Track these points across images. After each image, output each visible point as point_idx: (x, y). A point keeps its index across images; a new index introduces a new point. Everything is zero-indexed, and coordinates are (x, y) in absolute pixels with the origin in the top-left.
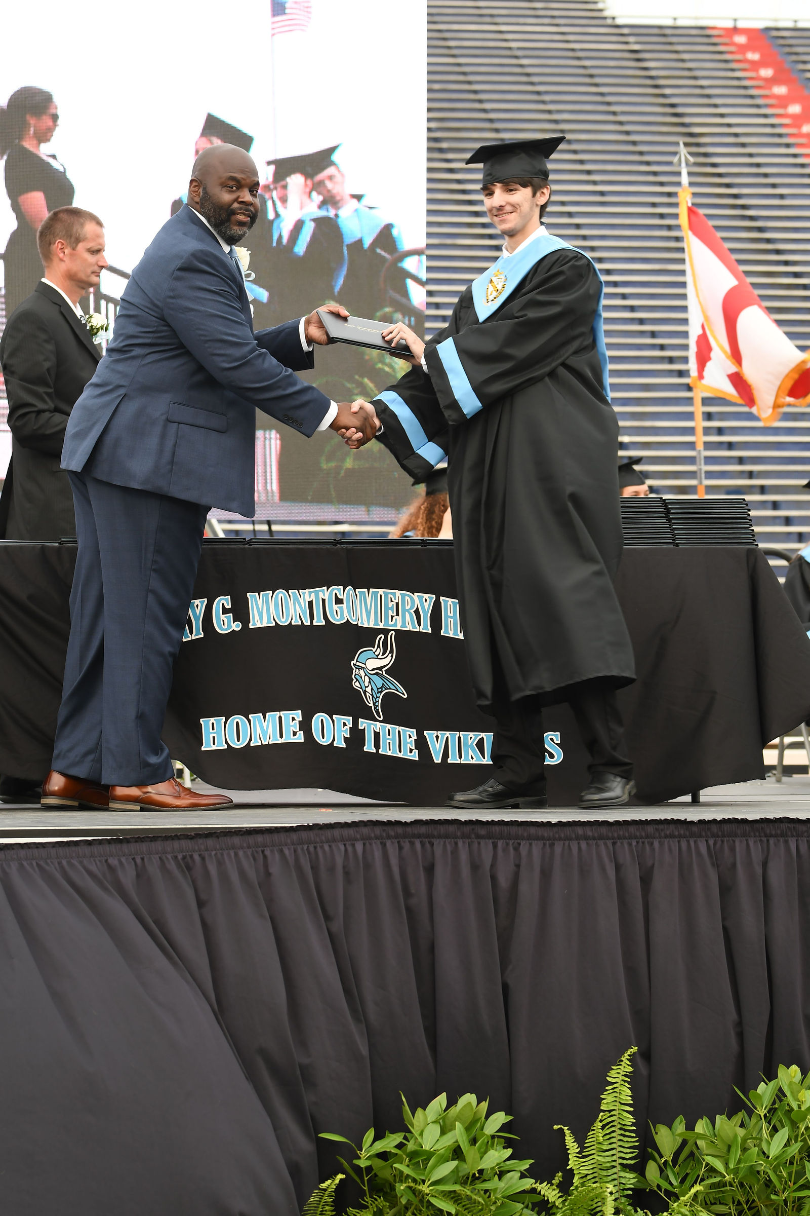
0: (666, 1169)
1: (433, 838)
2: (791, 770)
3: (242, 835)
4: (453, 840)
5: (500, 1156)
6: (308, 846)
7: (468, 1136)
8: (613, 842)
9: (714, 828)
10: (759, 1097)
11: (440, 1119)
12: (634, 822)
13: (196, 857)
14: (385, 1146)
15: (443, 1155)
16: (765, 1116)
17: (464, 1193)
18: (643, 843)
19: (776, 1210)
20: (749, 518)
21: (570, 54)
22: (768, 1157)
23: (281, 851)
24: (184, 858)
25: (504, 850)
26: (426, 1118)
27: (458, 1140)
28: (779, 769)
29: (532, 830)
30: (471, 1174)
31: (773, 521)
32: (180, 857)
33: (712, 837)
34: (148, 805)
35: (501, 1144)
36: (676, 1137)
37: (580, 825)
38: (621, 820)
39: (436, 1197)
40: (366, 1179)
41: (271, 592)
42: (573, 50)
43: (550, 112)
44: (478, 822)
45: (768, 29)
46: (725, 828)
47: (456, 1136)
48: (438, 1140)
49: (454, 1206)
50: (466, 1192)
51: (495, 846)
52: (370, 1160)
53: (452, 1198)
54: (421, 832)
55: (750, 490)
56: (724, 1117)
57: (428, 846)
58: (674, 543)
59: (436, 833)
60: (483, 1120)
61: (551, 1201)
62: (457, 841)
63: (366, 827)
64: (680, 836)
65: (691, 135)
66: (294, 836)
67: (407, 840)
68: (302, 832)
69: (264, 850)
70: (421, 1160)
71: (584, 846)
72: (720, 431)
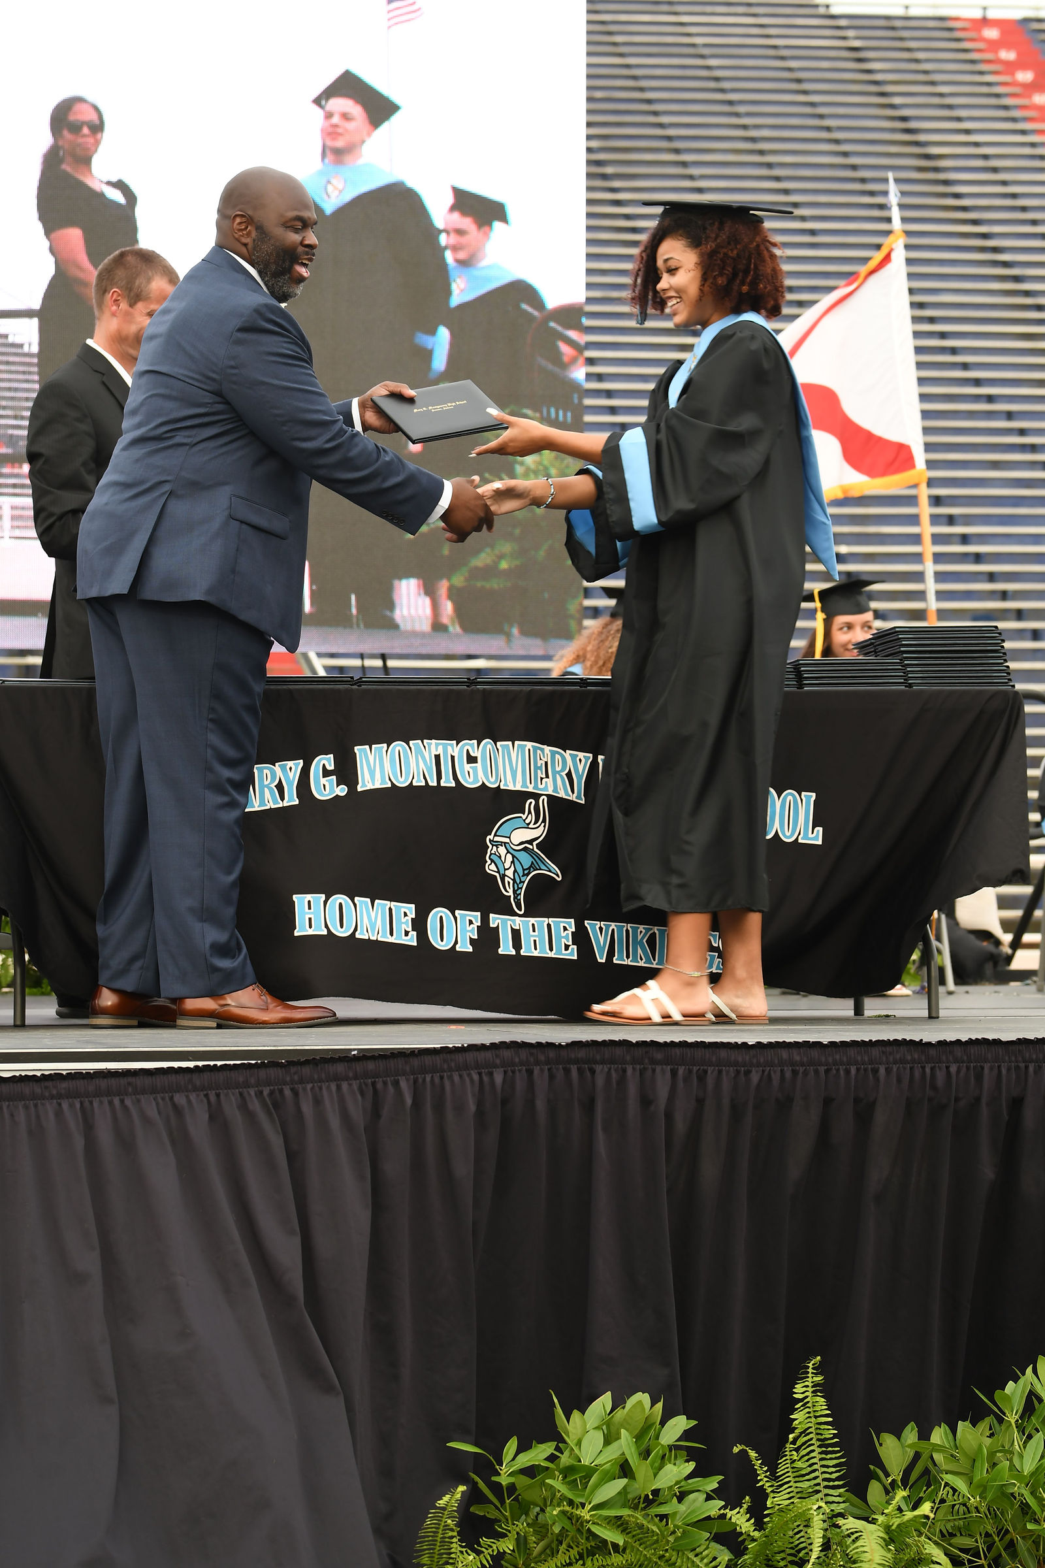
0: (894, 1491)
1: (594, 1064)
3: (347, 1061)
4: (620, 1066)
5: (680, 1472)
6: (432, 1076)
7: (638, 1447)
8: (827, 1069)
9: (958, 1051)
10: (1008, 1399)
11: (603, 1425)
12: (854, 1043)
13: (287, 1092)
14: (533, 1459)
15: (607, 1472)
16: (1017, 1423)
17: (634, 1520)
18: (865, 1070)
19: (1036, 1543)
20: (1003, 651)
21: (772, 52)
22: (1022, 1475)
23: (397, 1083)
24: (272, 1093)
25: (685, 1079)
26: (585, 1424)
27: (626, 1453)
28: (1041, 975)
29: (723, 1053)
30: (643, 1496)
31: (1033, 654)
32: (266, 1092)
33: (954, 1062)
34: (226, 1021)
35: (681, 1457)
36: (907, 1449)
37: (784, 1047)
39: (598, 1524)
40: (508, 1501)
41: (385, 745)
42: (775, 47)
43: (745, 127)
44: (653, 1043)
45: (1027, 20)
46: (972, 1051)
47: (622, 1446)
48: (601, 1451)
49: (621, 1536)
50: (637, 1518)
51: (674, 1073)
52: (512, 1476)
53: (619, 1527)
54: (580, 1056)
55: (1003, 614)
56: (967, 1423)
57: (588, 1074)
58: (906, 683)
59: (598, 1057)
60: (658, 1426)
61: (744, 1532)
62: (626, 1068)
63: (509, 1050)
64: (913, 1061)
65: (928, 157)
66: (415, 1062)
67: (561, 1066)
68: (425, 1057)
69: (375, 1081)
70: (579, 1477)
71: (788, 1074)
72: (965, 539)
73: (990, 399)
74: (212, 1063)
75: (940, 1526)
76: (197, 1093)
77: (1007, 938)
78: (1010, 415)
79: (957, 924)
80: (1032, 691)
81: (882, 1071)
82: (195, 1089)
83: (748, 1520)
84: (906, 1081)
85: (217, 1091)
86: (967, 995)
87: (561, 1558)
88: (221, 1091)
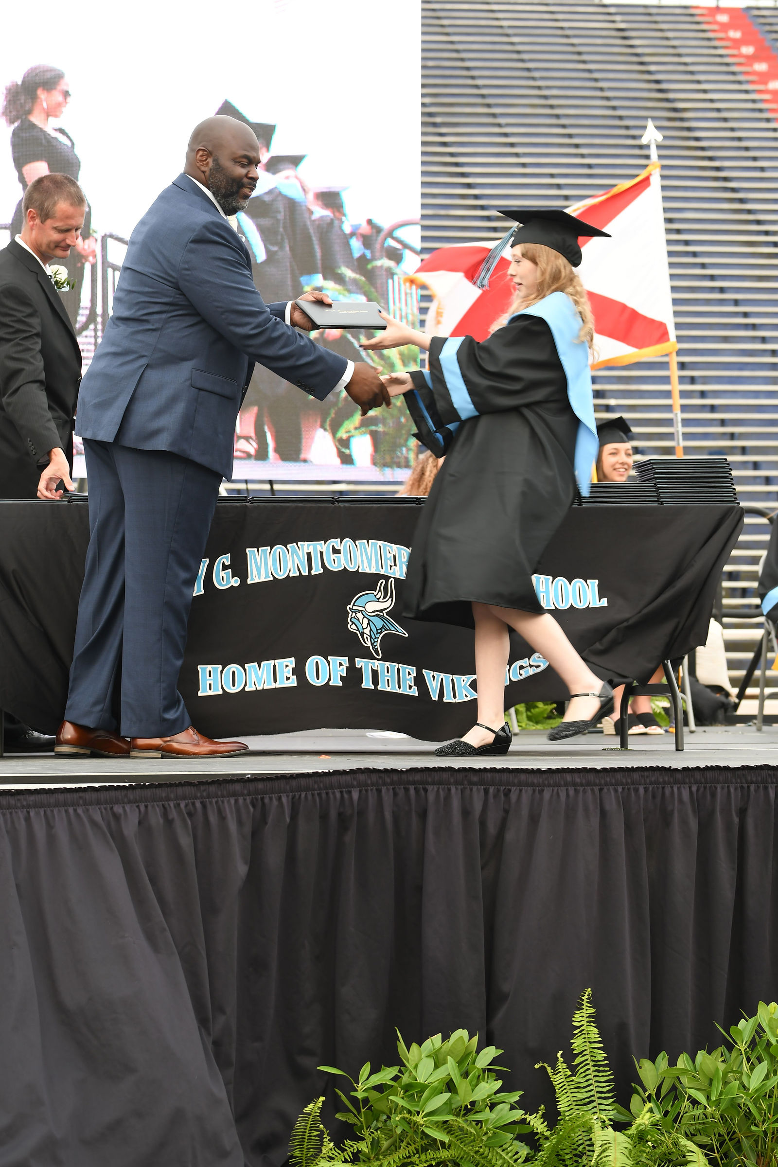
1: (427, 785)
2: (770, 720)
3: (243, 782)
4: (446, 786)
5: (491, 1088)
6: (306, 794)
7: (460, 1070)
8: (601, 788)
9: (698, 775)
10: (740, 1032)
11: (434, 1053)
12: (620, 769)
13: (198, 804)
14: (381, 1079)
15: (436, 1088)
16: (745, 1051)
17: (457, 1124)
18: (629, 789)
19: (756, 1141)
20: (731, 478)
21: (559, 32)
22: (749, 1090)
23: (280, 798)
24: (186, 805)
25: (495, 796)
26: (421, 1053)
27: (451, 1074)
28: (760, 718)
29: (523, 777)
30: (463, 1106)
31: (754, 480)
32: (182, 805)
33: (695, 784)
34: (168, 753)
35: (492, 1077)
36: (660, 1072)
37: (569, 772)
38: (608, 768)
39: (430, 1127)
40: (363, 1111)
41: (269, 547)
42: (562, 28)
43: (539, 88)
44: (471, 769)
45: (749, 8)
46: (708, 775)
47: (448, 1069)
48: (432, 1073)
49: (447, 1136)
50: (459, 1122)
51: (486, 791)
52: (366, 1092)
53: (445, 1129)
54: (416, 779)
55: (732, 450)
56: (704, 1052)
57: (422, 792)
58: (659, 501)
59: (430, 780)
60: (474, 1054)
61: (539, 1132)
62: (450, 787)
63: (363, 774)
64: (664, 782)
65: (675, 110)
66: (294, 783)
67: (402, 786)
68: (301, 779)
69: (263, 797)
70: (416, 1092)
71: (572, 792)
72: (703, 394)
73: (722, 290)
75: (684, 1128)
76: (131, 804)
77: (734, 691)
78: (736, 302)
79: (697, 681)
80: (753, 507)
81: (641, 790)
82: (130, 802)
83: (542, 1123)
84: (658, 799)
85: (146, 804)
86: (704, 733)
87: (403, 1152)
88: (149, 803)
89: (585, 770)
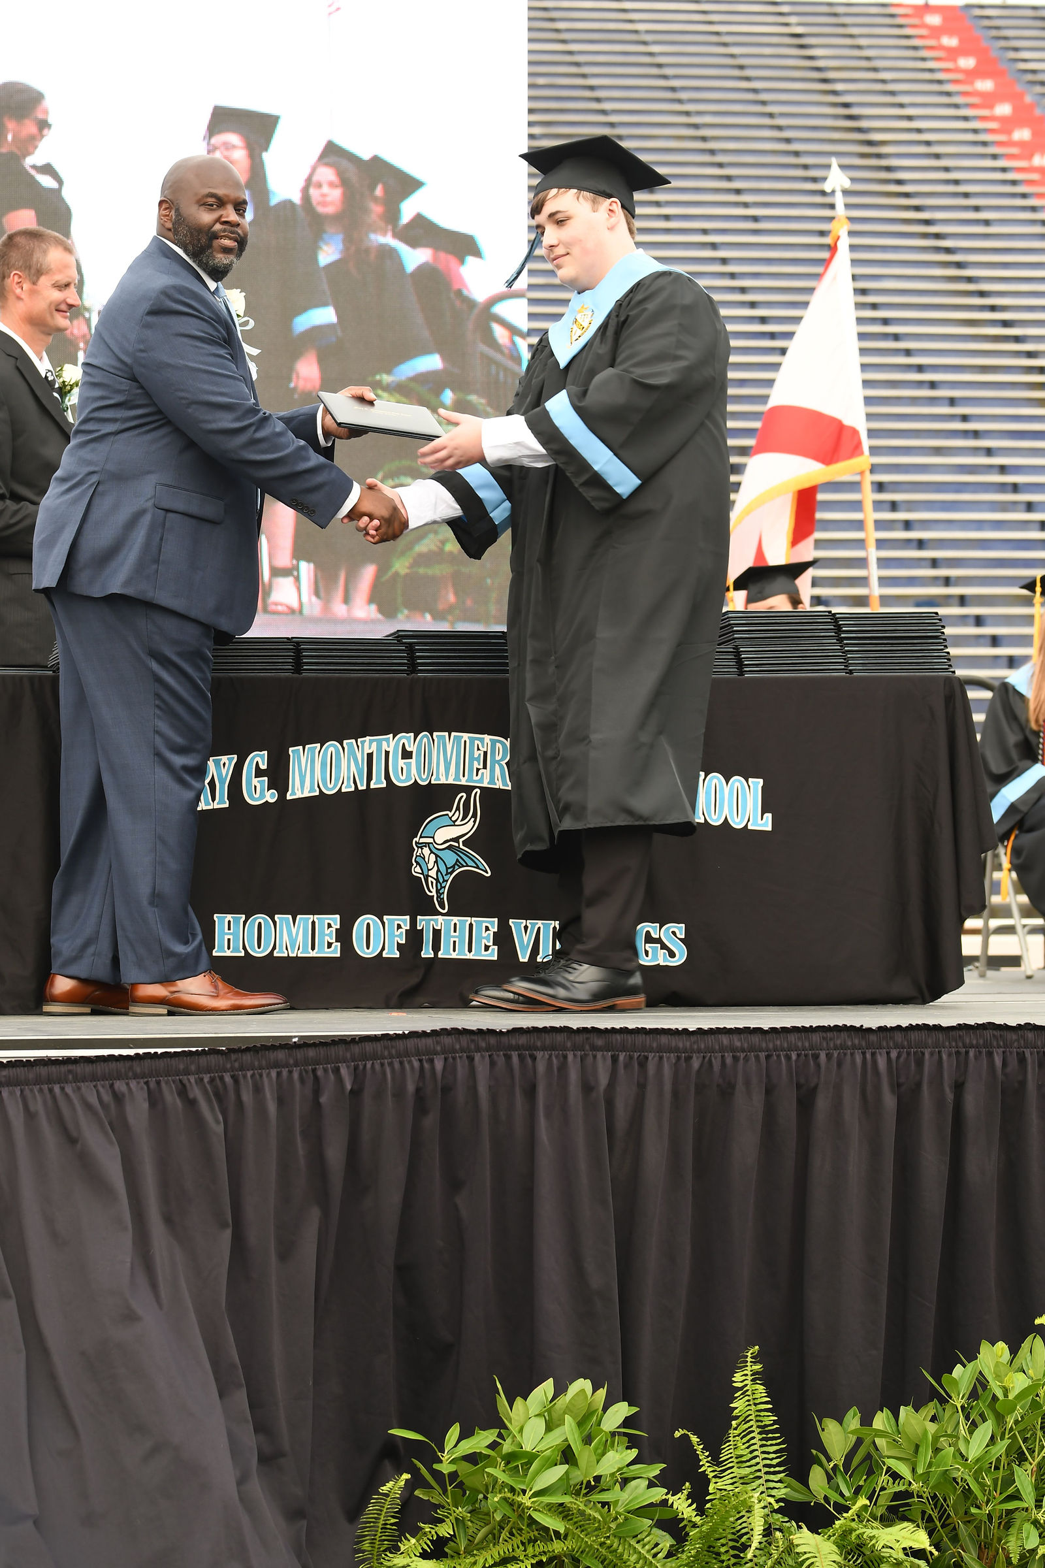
0: (836, 1476)
1: (535, 1050)
2: (997, 962)
3: (288, 1049)
4: (561, 1052)
5: (622, 1459)
6: (373, 1063)
7: (581, 1433)
8: (768, 1055)
9: (898, 1037)
10: (955, 1382)
11: (545, 1411)
12: (795, 1029)
13: (228, 1078)
14: (474, 1446)
15: (549, 1458)
16: (963, 1407)
17: (576, 1507)
18: (806, 1056)
19: (978, 1528)
20: (943, 637)
21: (714, 39)
22: (967, 1460)
23: (337, 1071)
24: (212, 1080)
25: (626, 1066)
26: (527, 1410)
27: (569, 1439)
28: (983, 960)
29: (664, 1039)
30: (585, 1482)
31: (977, 640)
32: (206, 1079)
33: (895, 1048)
34: (177, 1008)
35: (623, 1444)
36: (849, 1435)
37: (725, 1033)
38: (778, 1027)
39: (540, 1511)
40: (449, 1488)
41: (319, 745)
42: (717, 33)
43: (687, 113)
44: (594, 1030)
45: (969, 7)
46: (913, 1037)
47: (565, 1432)
48: (543, 1438)
49: (563, 1523)
50: (579, 1505)
51: (615, 1059)
52: (454, 1463)
53: (560, 1513)
54: (520, 1043)
55: (945, 600)
56: (910, 1408)
57: (529, 1061)
58: (846, 669)
59: (539, 1044)
60: (600, 1413)
61: (685, 1518)
62: (566, 1054)
63: (449, 1037)
64: (854, 1047)
65: (870, 143)
66: (356, 1049)
67: (502, 1053)
68: (366, 1043)
69: (316, 1068)
70: (521, 1463)
71: (729, 1061)
72: (907, 525)
73: (933, 385)
74: (152, 1051)
76: (138, 1080)
78: (952, 402)
80: (974, 677)
81: (823, 1056)
82: (136, 1077)
83: (689, 1506)
84: (847, 1067)
85: (158, 1079)
87: (503, 1545)
88: (161, 1079)
89: (747, 1030)
